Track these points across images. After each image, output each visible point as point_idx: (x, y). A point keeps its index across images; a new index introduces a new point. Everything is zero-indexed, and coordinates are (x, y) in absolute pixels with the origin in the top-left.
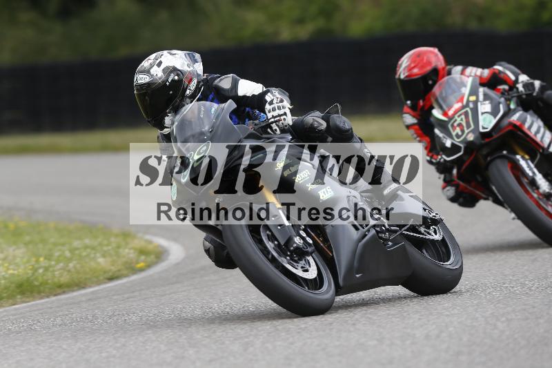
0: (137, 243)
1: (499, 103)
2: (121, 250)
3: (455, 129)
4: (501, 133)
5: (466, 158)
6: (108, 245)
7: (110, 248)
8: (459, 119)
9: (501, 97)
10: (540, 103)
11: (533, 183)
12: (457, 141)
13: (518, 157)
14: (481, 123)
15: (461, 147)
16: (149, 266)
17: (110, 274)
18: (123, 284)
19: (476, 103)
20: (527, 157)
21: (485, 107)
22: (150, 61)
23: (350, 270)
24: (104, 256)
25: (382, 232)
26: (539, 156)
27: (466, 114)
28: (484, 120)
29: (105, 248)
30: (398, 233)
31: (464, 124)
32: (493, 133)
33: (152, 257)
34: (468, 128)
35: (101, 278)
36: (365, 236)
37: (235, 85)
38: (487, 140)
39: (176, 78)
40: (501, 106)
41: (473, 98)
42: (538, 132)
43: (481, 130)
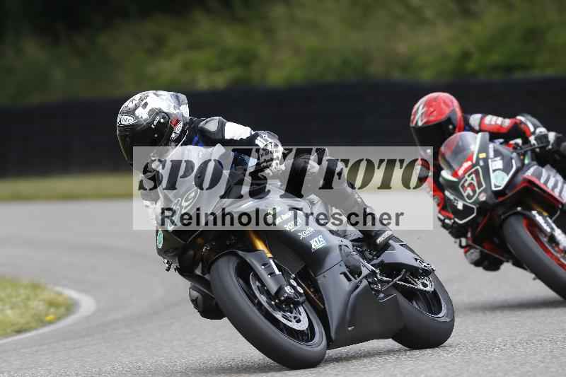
0: (47, 295)
1: (511, 159)
2: (30, 303)
3: (466, 189)
4: (515, 191)
5: (480, 220)
6: (16, 297)
7: (19, 299)
8: (469, 179)
9: (512, 153)
10: (556, 156)
11: (552, 239)
12: (469, 202)
13: (534, 213)
14: (493, 182)
15: (473, 209)
16: (59, 319)
17: (19, 326)
18: (31, 337)
19: (486, 160)
20: (545, 214)
21: (496, 164)
22: (135, 102)
23: (342, 323)
24: (12, 308)
25: (374, 283)
26: (559, 213)
27: (477, 172)
28: (496, 177)
29: (14, 300)
30: (391, 284)
31: (475, 184)
32: (507, 191)
33: (62, 310)
34: (479, 188)
35: (9, 331)
36: (357, 287)
37: (221, 128)
38: (501, 199)
39: (162, 120)
40: (513, 161)
41: (483, 155)
42: (555, 186)
43: (494, 189)
